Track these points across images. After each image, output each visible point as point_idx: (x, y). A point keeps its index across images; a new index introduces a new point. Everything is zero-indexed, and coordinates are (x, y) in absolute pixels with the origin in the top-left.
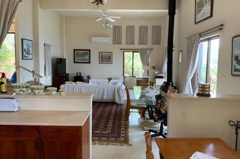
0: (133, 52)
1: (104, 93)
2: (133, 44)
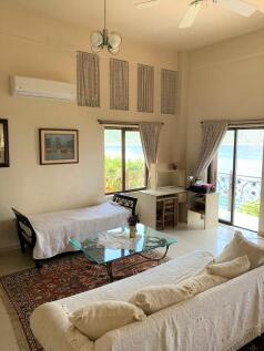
0: (124, 130)
1: (257, 297)
2: (127, 109)
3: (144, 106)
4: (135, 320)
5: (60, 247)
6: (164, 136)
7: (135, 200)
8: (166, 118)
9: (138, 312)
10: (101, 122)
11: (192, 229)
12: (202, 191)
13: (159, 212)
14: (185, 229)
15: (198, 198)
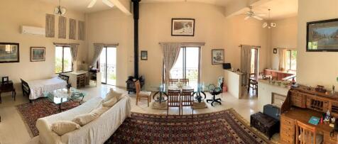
0: (63, 47)
2: (65, 38)
3: (72, 37)
4: (76, 129)
5: (39, 95)
6: (79, 49)
7: (68, 77)
8: (80, 42)
9: (78, 126)
10: (54, 44)
11: (91, 87)
12: (95, 72)
13: (78, 81)
14: (89, 87)
15: (93, 75)
